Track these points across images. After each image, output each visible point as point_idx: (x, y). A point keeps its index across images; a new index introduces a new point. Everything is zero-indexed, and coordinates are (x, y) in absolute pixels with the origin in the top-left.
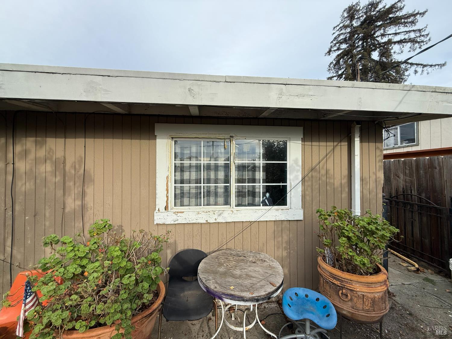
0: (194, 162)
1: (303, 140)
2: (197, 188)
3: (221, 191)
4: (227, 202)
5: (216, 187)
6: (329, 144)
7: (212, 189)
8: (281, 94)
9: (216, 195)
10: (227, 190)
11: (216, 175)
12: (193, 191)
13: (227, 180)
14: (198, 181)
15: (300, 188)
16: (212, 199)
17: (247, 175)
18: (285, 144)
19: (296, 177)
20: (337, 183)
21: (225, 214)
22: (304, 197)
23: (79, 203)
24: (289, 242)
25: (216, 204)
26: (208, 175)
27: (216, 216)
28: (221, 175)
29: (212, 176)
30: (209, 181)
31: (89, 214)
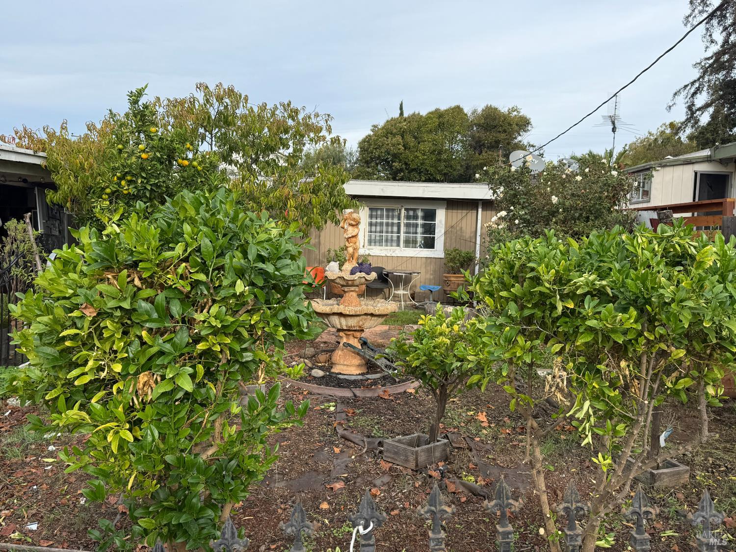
0: (379, 220)
1: (447, 209)
2: (380, 236)
3: (395, 238)
4: (398, 245)
5: (392, 236)
6: (464, 211)
7: (389, 238)
8: (424, 191)
9: (392, 240)
10: (399, 237)
11: (392, 229)
12: (378, 238)
13: (399, 232)
14: (381, 232)
15: (443, 238)
16: (389, 244)
17: (412, 230)
18: (435, 210)
19: (440, 231)
20: (468, 236)
21: (397, 252)
22: (445, 243)
23: (317, 240)
24: (435, 271)
25: (392, 246)
26: (387, 229)
27: (391, 252)
28: (395, 229)
29: (390, 229)
30: (387, 232)
31: (322, 247)
